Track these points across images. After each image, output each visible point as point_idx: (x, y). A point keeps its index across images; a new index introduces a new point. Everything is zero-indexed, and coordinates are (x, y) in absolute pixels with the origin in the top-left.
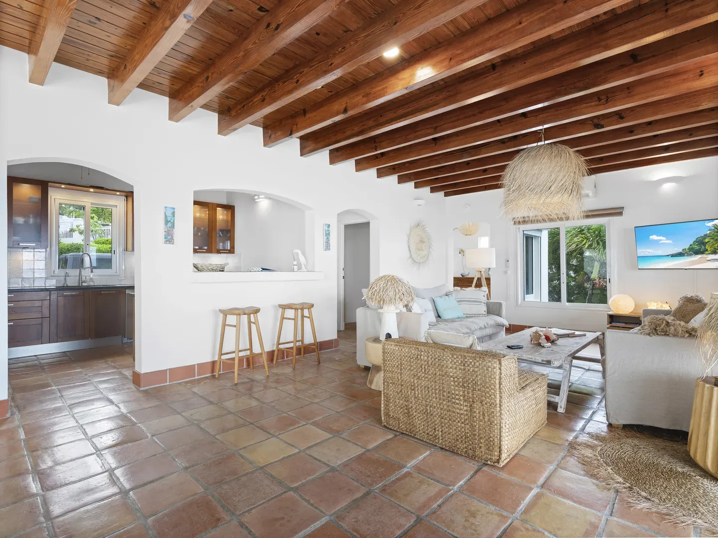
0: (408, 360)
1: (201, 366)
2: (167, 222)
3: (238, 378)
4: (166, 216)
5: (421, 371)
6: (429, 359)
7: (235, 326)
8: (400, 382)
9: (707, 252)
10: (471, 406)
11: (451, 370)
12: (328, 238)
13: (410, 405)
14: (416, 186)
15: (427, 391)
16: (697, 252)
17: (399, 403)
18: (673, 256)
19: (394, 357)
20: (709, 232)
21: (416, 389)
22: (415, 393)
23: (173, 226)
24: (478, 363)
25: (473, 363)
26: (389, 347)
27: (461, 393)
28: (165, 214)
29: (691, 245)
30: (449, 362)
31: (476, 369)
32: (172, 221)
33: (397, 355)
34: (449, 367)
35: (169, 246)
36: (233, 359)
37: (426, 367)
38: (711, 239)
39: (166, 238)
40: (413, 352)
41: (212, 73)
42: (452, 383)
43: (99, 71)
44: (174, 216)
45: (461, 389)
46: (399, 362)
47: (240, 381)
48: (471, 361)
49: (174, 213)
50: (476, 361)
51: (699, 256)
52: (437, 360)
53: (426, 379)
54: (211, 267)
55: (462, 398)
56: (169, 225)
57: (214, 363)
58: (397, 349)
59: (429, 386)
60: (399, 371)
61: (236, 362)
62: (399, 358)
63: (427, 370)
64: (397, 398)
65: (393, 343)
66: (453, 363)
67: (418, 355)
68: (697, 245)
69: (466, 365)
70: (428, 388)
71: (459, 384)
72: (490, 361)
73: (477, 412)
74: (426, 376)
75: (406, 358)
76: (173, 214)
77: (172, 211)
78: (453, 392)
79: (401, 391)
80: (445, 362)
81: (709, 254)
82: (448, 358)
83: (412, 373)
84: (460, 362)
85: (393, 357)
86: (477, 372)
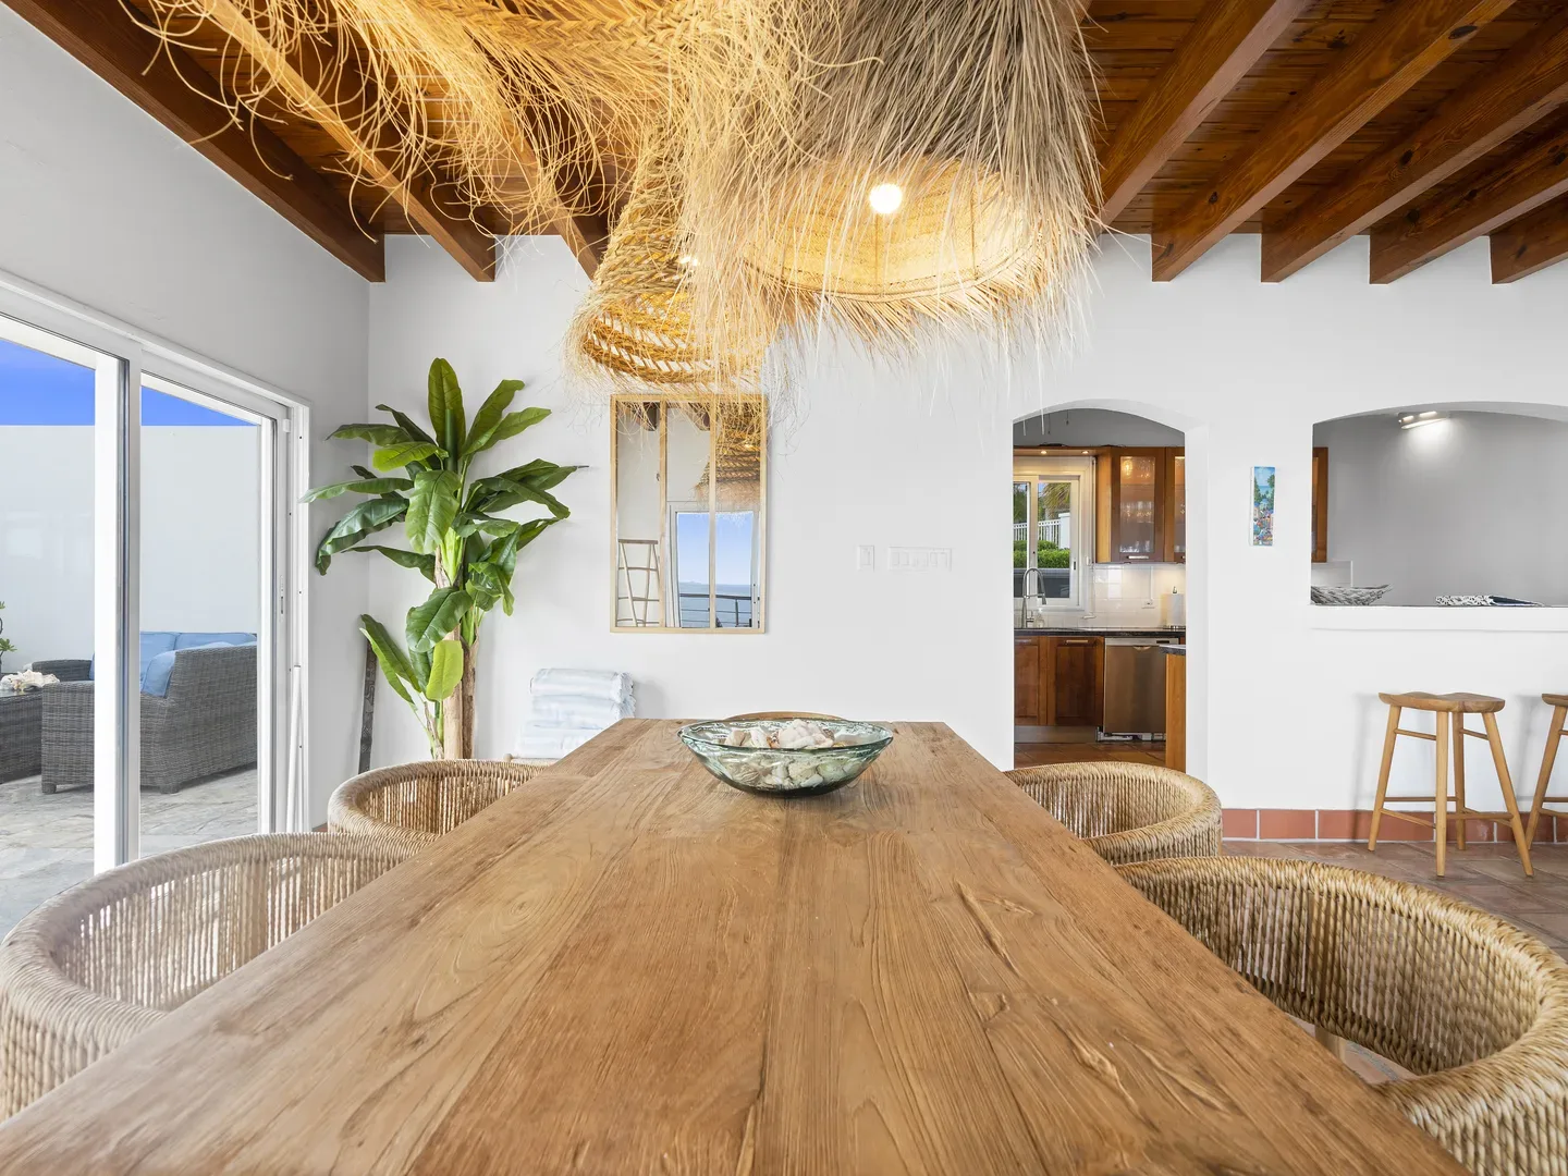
1: (1327, 816)
2: (1259, 499)
3: (1446, 867)
4: (1256, 486)
7: (1433, 738)
23: (1270, 508)
28: (1255, 482)
32: (1269, 496)
35: (1262, 549)
36: (1429, 816)
39: (1256, 533)
41: (1425, 143)
43: (1143, 224)
44: (1272, 485)
47: (1451, 873)
49: (1272, 478)
54: (1355, 595)
56: (1264, 504)
57: (1356, 815)
61: (1441, 823)
76: (1272, 481)
77: (1268, 474)
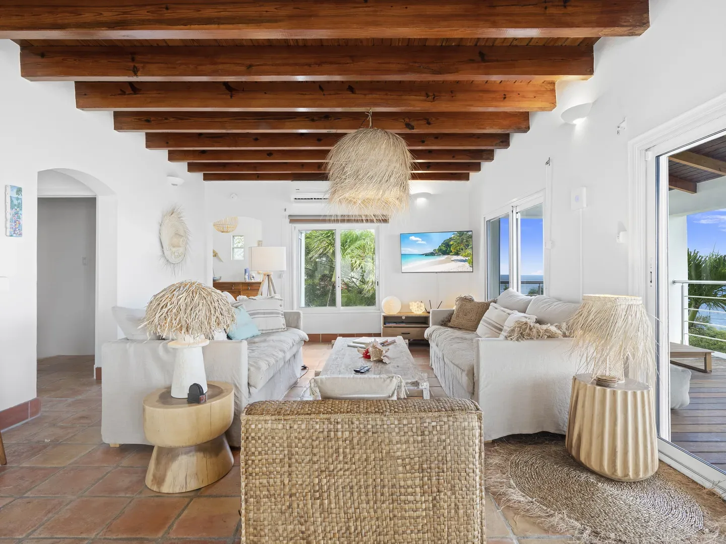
0: (307, 445)
5: (336, 460)
6: (355, 434)
8: (287, 490)
9: (451, 254)
10: (435, 499)
11: (399, 446)
12: (17, 213)
13: (312, 528)
14: (171, 158)
15: (349, 495)
16: (445, 253)
17: (285, 530)
18: (427, 255)
19: (273, 445)
20: (453, 236)
21: (326, 495)
22: (322, 504)
24: (447, 426)
25: (438, 428)
26: (260, 426)
27: (417, 482)
29: (440, 247)
30: (394, 434)
31: (443, 437)
33: (281, 438)
34: (394, 442)
37: (348, 450)
38: (454, 242)
40: (318, 427)
42: (401, 469)
45: (417, 474)
46: (286, 452)
48: (434, 424)
50: (442, 423)
51: (446, 256)
52: (370, 434)
53: (347, 473)
55: (418, 490)
58: (280, 426)
59: (354, 484)
60: (286, 468)
62: (285, 445)
63: (349, 456)
64: (280, 523)
65: (268, 417)
66: (402, 433)
67: (329, 431)
68: (444, 247)
69: (426, 433)
70: (352, 488)
71: (412, 468)
72: (465, 420)
73: (446, 506)
74: (346, 466)
75: (303, 441)
78: (402, 483)
79: (289, 507)
80: (386, 434)
81: (453, 255)
82: (393, 426)
83: (316, 466)
84: (414, 430)
85: (270, 445)
86: (444, 441)
